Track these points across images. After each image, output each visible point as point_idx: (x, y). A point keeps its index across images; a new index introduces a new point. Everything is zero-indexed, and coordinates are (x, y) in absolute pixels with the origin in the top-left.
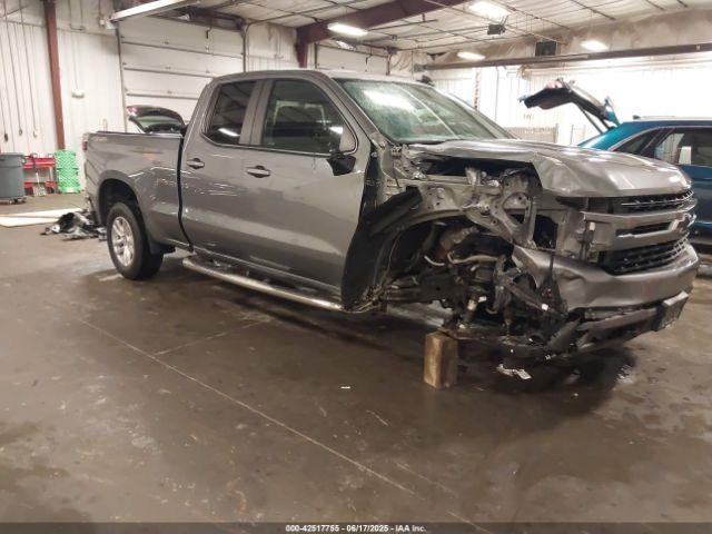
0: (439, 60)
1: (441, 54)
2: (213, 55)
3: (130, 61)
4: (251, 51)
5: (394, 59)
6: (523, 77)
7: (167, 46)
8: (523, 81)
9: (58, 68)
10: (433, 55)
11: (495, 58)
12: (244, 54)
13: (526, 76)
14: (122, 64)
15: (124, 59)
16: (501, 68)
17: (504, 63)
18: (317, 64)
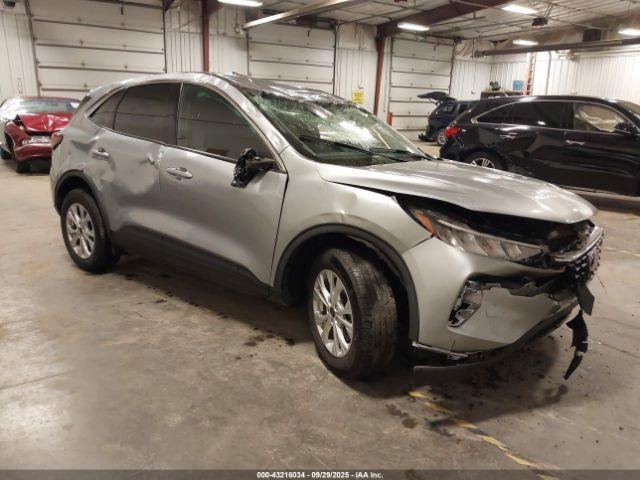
0: (500, 46)
1: (502, 41)
2: (312, 48)
3: (254, 55)
4: (341, 44)
5: (459, 47)
6: (573, 60)
7: (280, 43)
8: (572, 64)
9: (208, 62)
10: (495, 42)
11: (548, 44)
12: (335, 47)
13: (575, 59)
14: (249, 57)
15: (251, 53)
16: (553, 52)
17: (557, 48)
18: (392, 53)
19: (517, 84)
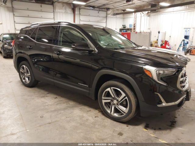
5: (109, 12)
7: (28, 10)
12: (54, 11)
13: (149, 16)
14: (14, 15)
18: (80, 14)
19: (130, 25)
